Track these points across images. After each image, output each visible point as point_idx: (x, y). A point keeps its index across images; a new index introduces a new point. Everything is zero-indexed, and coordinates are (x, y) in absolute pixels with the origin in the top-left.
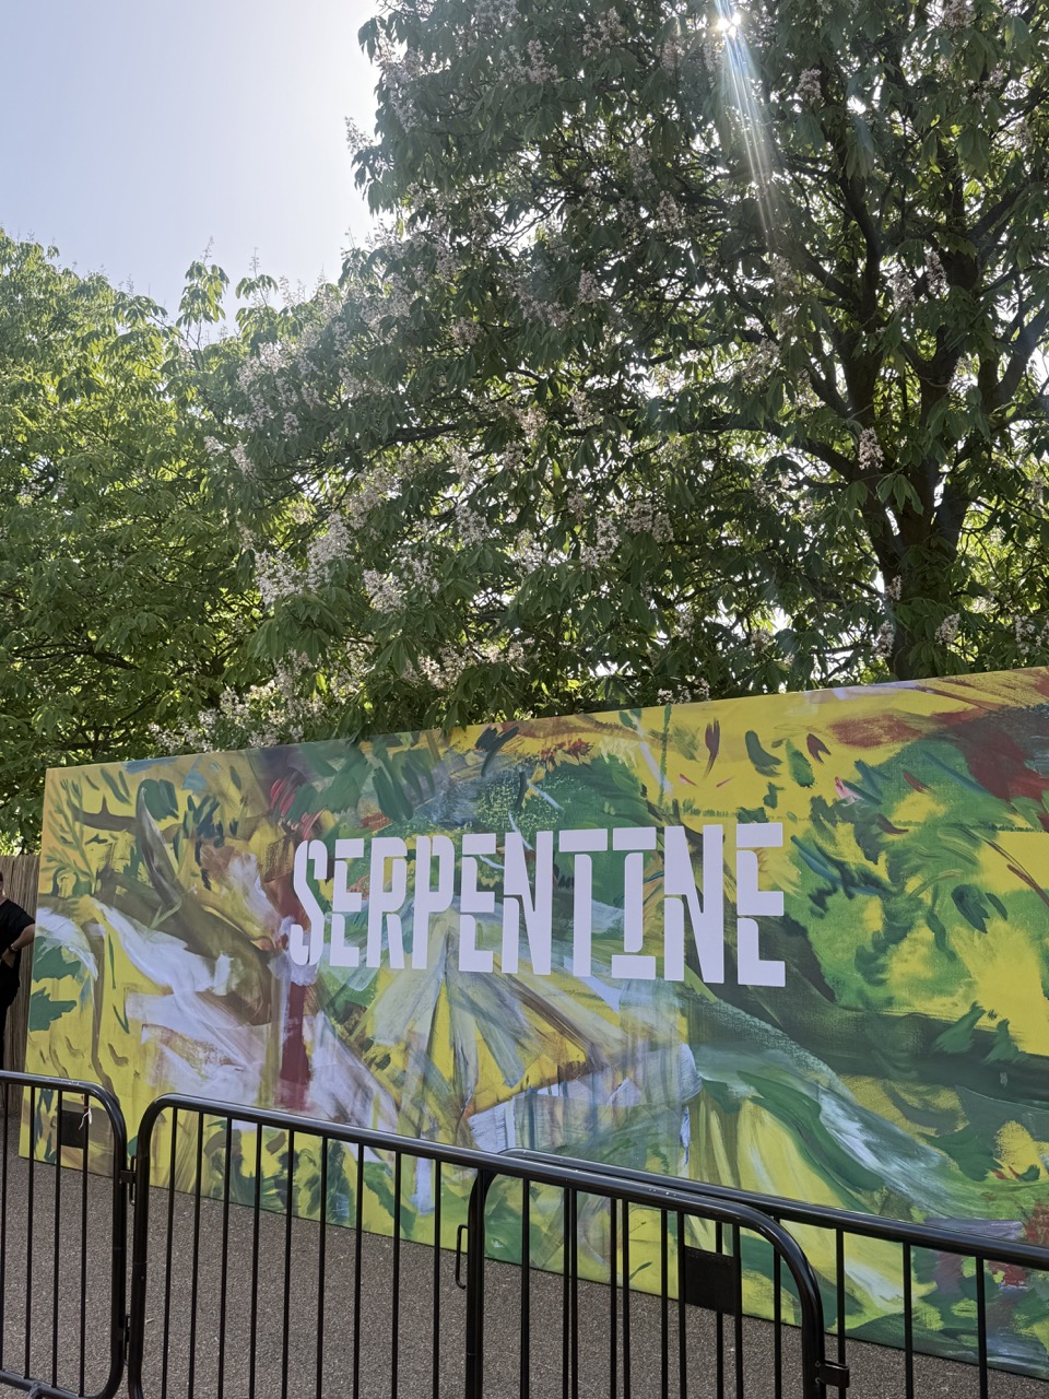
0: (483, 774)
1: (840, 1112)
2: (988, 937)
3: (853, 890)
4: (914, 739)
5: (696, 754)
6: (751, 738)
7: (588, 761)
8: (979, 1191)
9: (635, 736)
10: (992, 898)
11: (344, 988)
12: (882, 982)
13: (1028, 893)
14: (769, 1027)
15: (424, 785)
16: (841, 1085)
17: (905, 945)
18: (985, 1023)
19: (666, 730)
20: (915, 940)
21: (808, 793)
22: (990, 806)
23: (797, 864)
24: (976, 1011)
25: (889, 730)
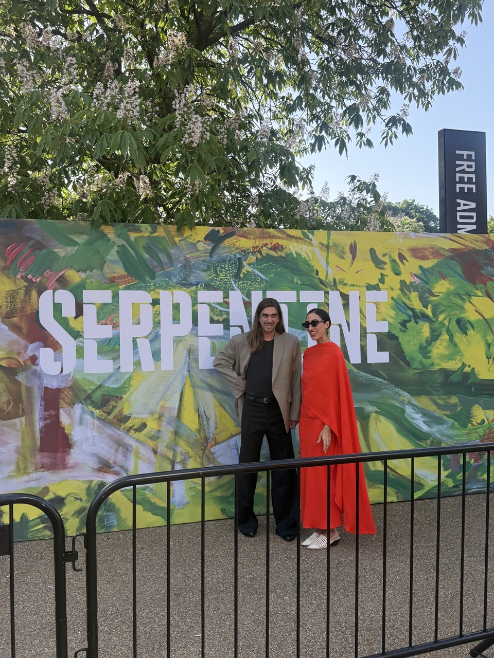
0: (211, 256)
1: (413, 411)
2: (468, 337)
3: (418, 320)
4: (442, 258)
5: (345, 256)
6: (372, 251)
7: (283, 255)
8: (465, 432)
9: (311, 244)
10: (469, 322)
11: (100, 386)
12: (429, 357)
13: (482, 320)
14: (382, 380)
15: (164, 259)
16: (414, 401)
17: (438, 342)
18: (467, 369)
19: (329, 243)
20: (442, 339)
21: (399, 278)
22: (469, 287)
23: (394, 310)
24: (464, 365)
25: (432, 253)
